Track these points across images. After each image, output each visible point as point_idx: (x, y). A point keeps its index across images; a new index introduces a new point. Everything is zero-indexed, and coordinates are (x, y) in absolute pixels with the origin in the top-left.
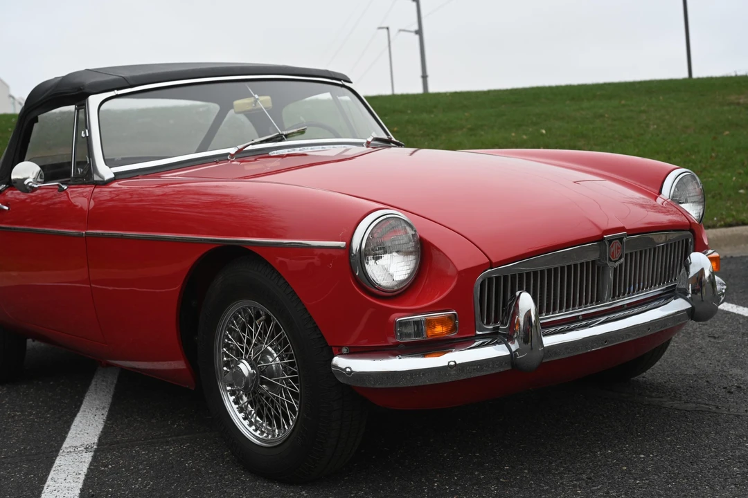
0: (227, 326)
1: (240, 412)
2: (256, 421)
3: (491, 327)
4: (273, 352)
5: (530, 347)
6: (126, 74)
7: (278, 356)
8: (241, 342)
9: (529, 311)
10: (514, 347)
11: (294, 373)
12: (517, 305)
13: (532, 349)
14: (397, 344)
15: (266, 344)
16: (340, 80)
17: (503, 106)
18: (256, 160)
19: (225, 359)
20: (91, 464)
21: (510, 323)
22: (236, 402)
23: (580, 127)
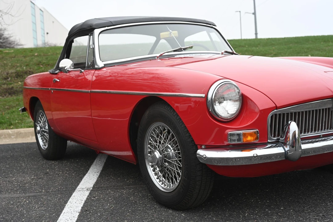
0: (150, 135)
1: (155, 175)
2: (163, 180)
3: (276, 138)
4: (171, 147)
5: (295, 149)
6: (112, 20)
7: (173, 149)
8: (157, 142)
9: (295, 131)
10: (287, 149)
11: (180, 157)
12: (289, 128)
13: (296, 150)
14: (228, 145)
15: (168, 143)
16: (211, 25)
17: (291, 44)
18: (169, 59)
19: (149, 150)
20: (88, 196)
21: (285, 137)
22: (154, 171)
23: (327, 54)
